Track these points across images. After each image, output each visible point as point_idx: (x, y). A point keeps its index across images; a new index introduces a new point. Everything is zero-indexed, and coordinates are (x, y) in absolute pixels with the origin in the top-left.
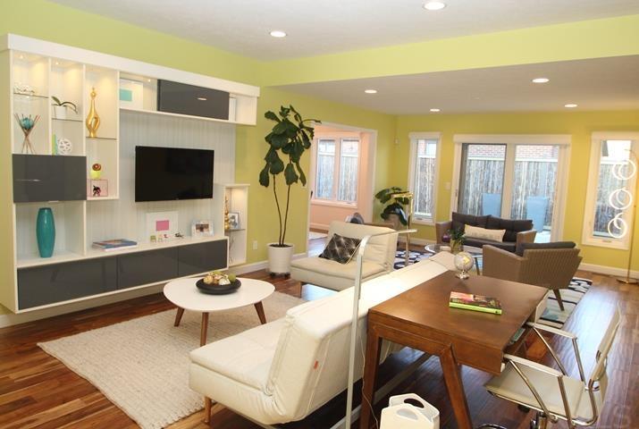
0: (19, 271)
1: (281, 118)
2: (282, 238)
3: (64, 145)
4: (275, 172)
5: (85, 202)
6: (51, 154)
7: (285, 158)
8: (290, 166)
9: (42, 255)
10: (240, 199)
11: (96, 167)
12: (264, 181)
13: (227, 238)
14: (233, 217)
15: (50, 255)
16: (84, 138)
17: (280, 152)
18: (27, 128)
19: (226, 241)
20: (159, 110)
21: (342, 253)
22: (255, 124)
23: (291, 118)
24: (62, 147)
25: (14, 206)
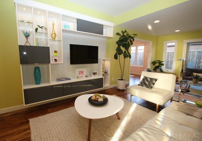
0: (25, 90)
1: (122, 35)
2: (122, 77)
3: (41, 42)
4: (120, 54)
5: (50, 64)
6: (35, 45)
7: (123, 49)
8: (125, 52)
9: (37, 84)
10: (108, 64)
11: (55, 52)
12: (116, 57)
13: (103, 77)
14: (105, 70)
15: (39, 84)
16: (49, 40)
17: (121, 47)
18: (27, 36)
19: (103, 78)
20: (77, 30)
21: (149, 84)
22: (113, 37)
23: (125, 34)
24: (40, 43)
25: (21, 66)
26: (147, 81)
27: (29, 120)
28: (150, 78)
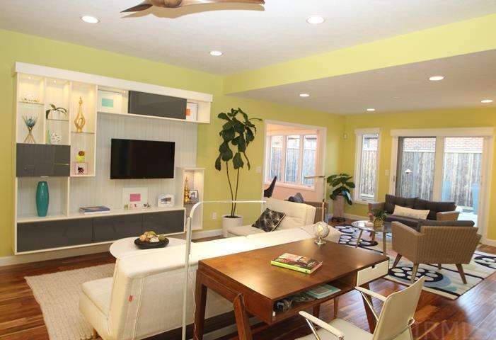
0: (19, 225)
1: (231, 118)
2: (233, 211)
3: (55, 137)
4: (226, 159)
5: (69, 178)
6: (44, 143)
7: (234, 149)
8: (238, 155)
9: (39, 215)
10: (198, 180)
11: (81, 153)
12: (218, 167)
13: (185, 209)
14: (194, 194)
15: (45, 215)
16: (70, 133)
17: (230, 144)
18: (31, 125)
19: (183, 211)
20: (129, 112)
21: (269, 223)
22: (209, 122)
23: (240, 118)
24: (54, 139)
25: (16, 179)
26: (268, 216)
27: (25, 278)
28: (273, 212)
